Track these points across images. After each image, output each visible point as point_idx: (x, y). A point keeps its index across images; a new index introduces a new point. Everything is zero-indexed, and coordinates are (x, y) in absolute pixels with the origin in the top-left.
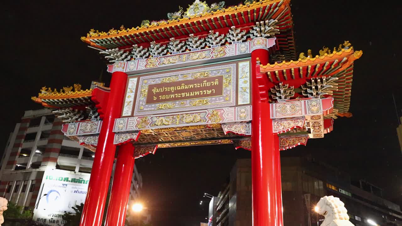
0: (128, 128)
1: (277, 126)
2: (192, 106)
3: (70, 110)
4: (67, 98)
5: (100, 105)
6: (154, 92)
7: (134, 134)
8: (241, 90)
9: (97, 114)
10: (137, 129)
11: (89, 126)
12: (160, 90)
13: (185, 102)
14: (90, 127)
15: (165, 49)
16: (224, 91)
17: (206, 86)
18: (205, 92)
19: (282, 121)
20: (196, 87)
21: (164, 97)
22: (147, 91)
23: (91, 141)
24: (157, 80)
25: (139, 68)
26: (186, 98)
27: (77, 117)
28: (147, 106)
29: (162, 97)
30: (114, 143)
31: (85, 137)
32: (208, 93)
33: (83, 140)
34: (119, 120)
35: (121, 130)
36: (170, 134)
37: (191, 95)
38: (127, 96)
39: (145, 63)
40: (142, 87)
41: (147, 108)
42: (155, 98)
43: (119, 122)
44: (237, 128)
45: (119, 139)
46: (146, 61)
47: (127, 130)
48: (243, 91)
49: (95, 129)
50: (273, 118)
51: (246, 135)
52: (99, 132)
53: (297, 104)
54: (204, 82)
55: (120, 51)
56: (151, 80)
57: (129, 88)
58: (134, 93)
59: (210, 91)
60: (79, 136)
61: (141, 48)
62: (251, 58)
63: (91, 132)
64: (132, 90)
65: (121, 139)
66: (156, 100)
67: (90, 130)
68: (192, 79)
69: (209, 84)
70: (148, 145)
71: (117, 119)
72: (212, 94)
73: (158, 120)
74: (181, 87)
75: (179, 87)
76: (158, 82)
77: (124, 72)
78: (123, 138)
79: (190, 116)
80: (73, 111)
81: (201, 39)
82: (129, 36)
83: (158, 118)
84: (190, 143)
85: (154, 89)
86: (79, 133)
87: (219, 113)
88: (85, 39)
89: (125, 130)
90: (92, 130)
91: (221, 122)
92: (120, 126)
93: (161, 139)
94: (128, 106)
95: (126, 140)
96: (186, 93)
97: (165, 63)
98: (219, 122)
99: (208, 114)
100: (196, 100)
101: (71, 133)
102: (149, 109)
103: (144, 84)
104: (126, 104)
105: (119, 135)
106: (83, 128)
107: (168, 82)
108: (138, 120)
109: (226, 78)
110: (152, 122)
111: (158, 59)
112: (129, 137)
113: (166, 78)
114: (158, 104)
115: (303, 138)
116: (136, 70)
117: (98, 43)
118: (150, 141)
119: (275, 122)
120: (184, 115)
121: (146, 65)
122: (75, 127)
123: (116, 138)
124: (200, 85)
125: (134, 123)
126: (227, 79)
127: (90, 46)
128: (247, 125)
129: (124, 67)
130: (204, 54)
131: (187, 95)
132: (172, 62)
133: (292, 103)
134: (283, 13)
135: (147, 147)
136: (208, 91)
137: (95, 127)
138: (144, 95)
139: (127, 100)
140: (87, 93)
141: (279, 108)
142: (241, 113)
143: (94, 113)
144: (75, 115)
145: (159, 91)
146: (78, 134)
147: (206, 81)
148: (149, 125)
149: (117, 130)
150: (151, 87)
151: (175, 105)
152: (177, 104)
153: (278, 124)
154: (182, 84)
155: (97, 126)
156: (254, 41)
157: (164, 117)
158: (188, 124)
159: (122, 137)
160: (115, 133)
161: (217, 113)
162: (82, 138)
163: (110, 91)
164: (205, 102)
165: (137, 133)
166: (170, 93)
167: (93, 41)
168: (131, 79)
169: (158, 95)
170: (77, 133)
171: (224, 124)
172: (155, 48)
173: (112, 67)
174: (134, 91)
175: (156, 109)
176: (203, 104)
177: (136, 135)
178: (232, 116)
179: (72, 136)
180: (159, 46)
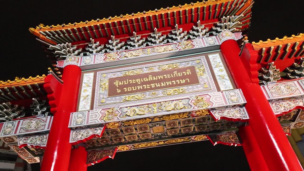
0: (90, 122)
1: (277, 108)
2: (167, 95)
3: (9, 105)
4: (8, 86)
5: (54, 95)
6: (116, 85)
7: (98, 128)
8: (219, 78)
9: (45, 109)
10: (103, 122)
11: (34, 123)
12: (124, 83)
13: (157, 92)
14: (35, 125)
15: (123, 46)
16: (200, 80)
17: (177, 76)
18: (178, 82)
19: (280, 102)
20: (166, 77)
21: (129, 89)
22: (107, 84)
23: (36, 141)
24: (118, 73)
25: (97, 62)
26: (156, 88)
27: (16, 114)
28: (109, 99)
29: (127, 89)
30: (71, 142)
31: (27, 138)
32: (182, 83)
33: (24, 141)
34: (76, 114)
35: (81, 124)
36: (141, 129)
37: (163, 85)
38: (82, 90)
39: (103, 57)
40: (101, 81)
41: (110, 100)
42: (119, 91)
43: (76, 116)
44: (230, 113)
45: (77, 136)
46: (104, 55)
47: (89, 124)
48: (221, 78)
49: (43, 126)
50: (269, 99)
51: (243, 120)
52: (49, 129)
53: (291, 85)
54: (174, 72)
55: (73, 47)
56: (111, 74)
57: (84, 83)
58: (91, 88)
59: (184, 81)
60: (19, 136)
61: (98, 43)
62: (220, 50)
63: (37, 130)
64: (88, 84)
65: (81, 136)
66: (121, 91)
67: (35, 127)
68: (159, 70)
69: (180, 74)
70: (105, 149)
71: (74, 113)
72: (186, 84)
73: (128, 110)
74: (148, 79)
75: (146, 79)
76: (120, 75)
77: (79, 66)
78: (82, 135)
79: (170, 104)
80: (12, 107)
81: (163, 36)
82: (88, 28)
83: (128, 108)
84: (158, 142)
85: (116, 82)
86: (20, 133)
87: (205, 99)
88: (34, 30)
89: (86, 124)
90: (38, 127)
91: (210, 107)
92: (78, 120)
93: (125, 138)
94: (85, 101)
95: (87, 136)
96: (156, 84)
97: (127, 56)
98: (208, 107)
99: (192, 100)
100: (170, 89)
101: (7, 133)
102: (113, 102)
103: (103, 78)
104: (81, 99)
105: (76, 132)
106: (24, 126)
107: (132, 75)
108: (102, 112)
109: (198, 68)
110: (121, 114)
111: (118, 53)
112: (91, 132)
113: (129, 71)
114: (124, 96)
115: (286, 128)
116: (93, 64)
117: (49, 36)
118: (110, 143)
119: (273, 103)
120: (162, 103)
121: (105, 59)
122: (13, 125)
123: (73, 136)
124: (171, 76)
125: (98, 115)
126: (200, 69)
127: (39, 38)
128: (241, 109)
129: (78, 61)
130: (170, 47)
131: (157, 86)
132: (135, 55)
133: (285, 84)
134: (247, 10)
135: (105, 151)
136: (181, 80)
137: (43, 124)
138: (104, 88)
139: (83, 94)
140: (38, 80)
141: (273, 89)
142: (232, 97)
143: (41, 108)
144: (13, 112)
145: (122, 84)
146: (18, 133)
147: (176, 72)
148: (118, 116)
149: (75, 124)
150: (111, 81)
151: (144, 96)
152: (147, 95)
153: (277, 106)
154: (149, 76)
155: (46, 122)
156: (223, 34)
157: (136, 107)
158: (169, 112)
159: (82, 133)
160: (71, 129)
161: (202, 98)
162: (22, 139)
163: (63, 83)
164: (181, 91)
165: (102, 127)
166: (136, 84)
167: (43, 33)
168: (85, 75)
169: (121, 87)
170: (15, 133)
171: (213, 109)
172: (115, 43)
173: (62, 62)
174: (91, 85)
175: (122, 101)
176: (179, 93)
177: (101, 130)
178: (222, 100)
179: (8, 137)
180: (118, 41)
